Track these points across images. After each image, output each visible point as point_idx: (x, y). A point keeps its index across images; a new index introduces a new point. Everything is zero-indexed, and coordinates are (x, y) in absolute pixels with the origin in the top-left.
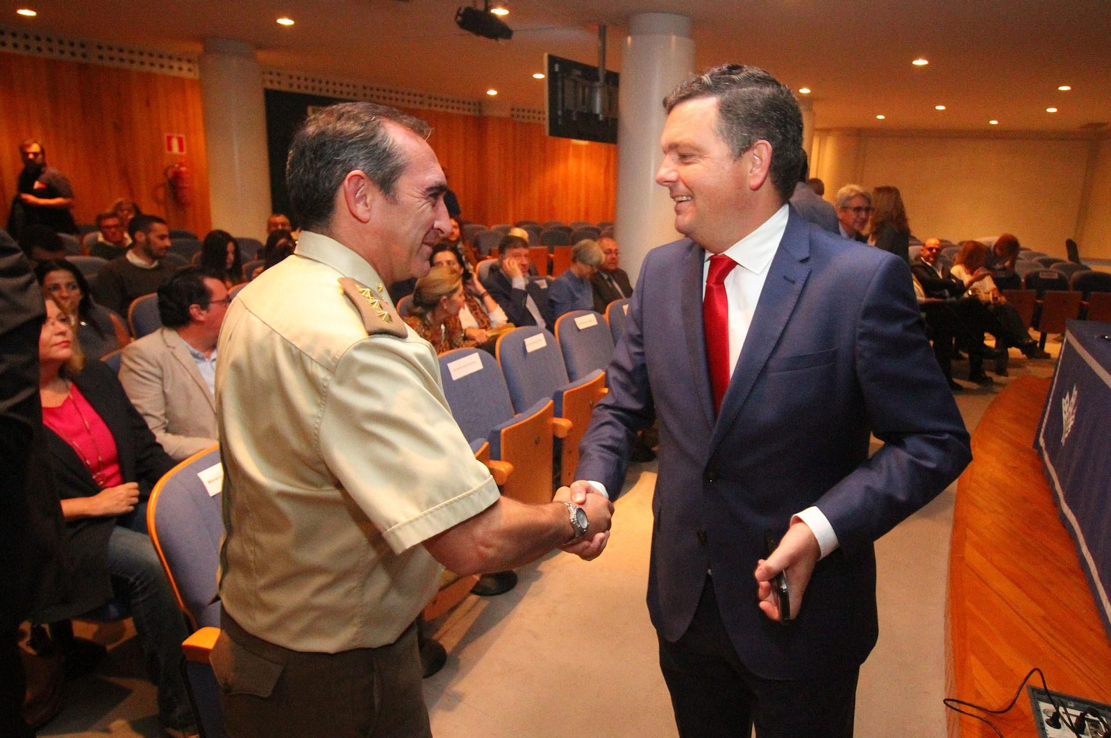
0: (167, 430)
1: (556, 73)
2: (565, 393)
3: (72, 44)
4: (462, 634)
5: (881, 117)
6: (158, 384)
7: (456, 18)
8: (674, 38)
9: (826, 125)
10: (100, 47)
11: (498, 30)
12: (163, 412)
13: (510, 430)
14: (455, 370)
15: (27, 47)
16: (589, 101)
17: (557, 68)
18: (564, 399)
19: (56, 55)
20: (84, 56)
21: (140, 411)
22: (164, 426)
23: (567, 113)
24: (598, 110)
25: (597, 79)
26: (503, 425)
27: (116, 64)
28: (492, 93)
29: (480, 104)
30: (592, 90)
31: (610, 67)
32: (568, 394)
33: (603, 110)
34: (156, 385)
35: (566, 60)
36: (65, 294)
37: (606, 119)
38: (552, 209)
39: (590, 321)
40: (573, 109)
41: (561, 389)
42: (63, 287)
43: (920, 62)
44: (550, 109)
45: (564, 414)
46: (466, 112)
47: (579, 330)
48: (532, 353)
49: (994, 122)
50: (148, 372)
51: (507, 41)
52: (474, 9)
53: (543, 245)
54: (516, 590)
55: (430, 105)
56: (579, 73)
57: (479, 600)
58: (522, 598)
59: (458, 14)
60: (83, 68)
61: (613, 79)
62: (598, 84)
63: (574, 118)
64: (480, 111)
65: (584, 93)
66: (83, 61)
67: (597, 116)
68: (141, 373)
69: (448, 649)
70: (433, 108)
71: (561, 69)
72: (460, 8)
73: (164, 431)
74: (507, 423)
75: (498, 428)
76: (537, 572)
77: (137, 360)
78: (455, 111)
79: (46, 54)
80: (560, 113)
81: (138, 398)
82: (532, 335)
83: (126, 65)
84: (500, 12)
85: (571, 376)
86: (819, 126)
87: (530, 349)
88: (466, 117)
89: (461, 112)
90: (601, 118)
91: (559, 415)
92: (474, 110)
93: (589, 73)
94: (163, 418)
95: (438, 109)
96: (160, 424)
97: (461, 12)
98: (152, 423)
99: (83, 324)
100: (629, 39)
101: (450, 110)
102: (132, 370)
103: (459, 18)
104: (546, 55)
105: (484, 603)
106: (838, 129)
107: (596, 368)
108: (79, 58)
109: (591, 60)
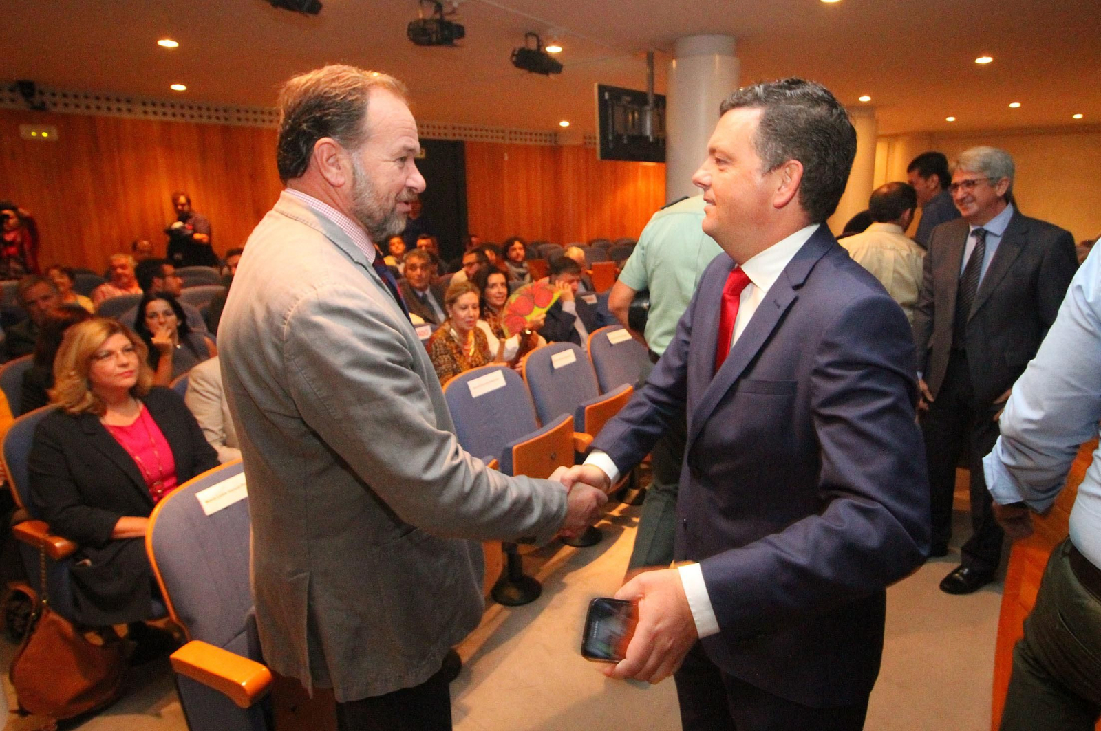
0: (225, 443)
1: (606, 101)
2: (587, 408)
3: (217, 110)
4: (481, 643)
5: (951, 119)
6: (217, 402)
7: (511, 58)
8: (717, 58)
9: (894, 132)
10: (238, 111)
11: (548, 66)
12: (220, 427)
13: (522, 447)
14: (475, 388)
15: (183, 115)
16: (640, 124)
17: (607, 96)
18: (586, 414)
19: (204, 120)
20: (226, 119)
21: (201, 426)
22: (222, 439)
23: (618, 137)
24: (648, 133)
25: (646, 103)
26: (514, 442)
27: (251, 124)
28: (564, 124)
29: (556, 135)
30: (641, 113)
31: (658, 91)
32: (591, 409)
33: (653, 132)
34: (215, 403)
35: (617, 88)
36: (162, 320)
37: (657, 140)
38: (623, 227)
39: (625, 336)
40: (622, 132)
41: (583, 404)
42: (161, 315)
43: (984, 60)
44: (601, 134)
45: (586, 429)
46: (543, 143)
47: (611, 345)
48: (560, 369)
49: (1078, 116)
50: (208, 392)
51: (557, 75)
52: (526, 48)
53: (611, 260)
54: (538, 601)
55: (511, 139)
56: (628, 99)
57: (502, 609)
58: (543, 609)
59: (513, 55)
60: (226, 130)
61: (661, 101)
62: (647, 108)
63: (625, 142)
64: (555, 142)
65: (633, 117)
66: (227, 123)
67: (647, 138)
68: (202, 392)
69: (464, 659)
70: (514, 142)
71: (611, 98)
72: (514, 50)
73: (221, 444)
74: (522, 439)
75: (509, 445)
76: (561, 583)
77: (200, 381)
78: (533, 143)
79: (196, 120)
80: (610, 138)
81: (201, 414)
82: (560, 350)
83: (259, 124)
84: (553, 50)
85: (602, 390)
86: (881, 132)
87: (556, 365)
88: (542, 148)
89: (538, 143)
90: (651, 139)
91: (580, 429)
92: (550, 141)
93: (639, 99)
94: (220, 433)
95: (518, 142)
96: (218, 437)
97: (516, 53)
98: (210, 437)
99: (179, 347)
100: (674, 63)
101: (528, 143)
102: (195, 390)
103: (514, 59)
104: (596, 85)
105: (507, 613)
106: (905, 134)
107: (623, 383)
108: (222, 122)
109: (641, 86)
